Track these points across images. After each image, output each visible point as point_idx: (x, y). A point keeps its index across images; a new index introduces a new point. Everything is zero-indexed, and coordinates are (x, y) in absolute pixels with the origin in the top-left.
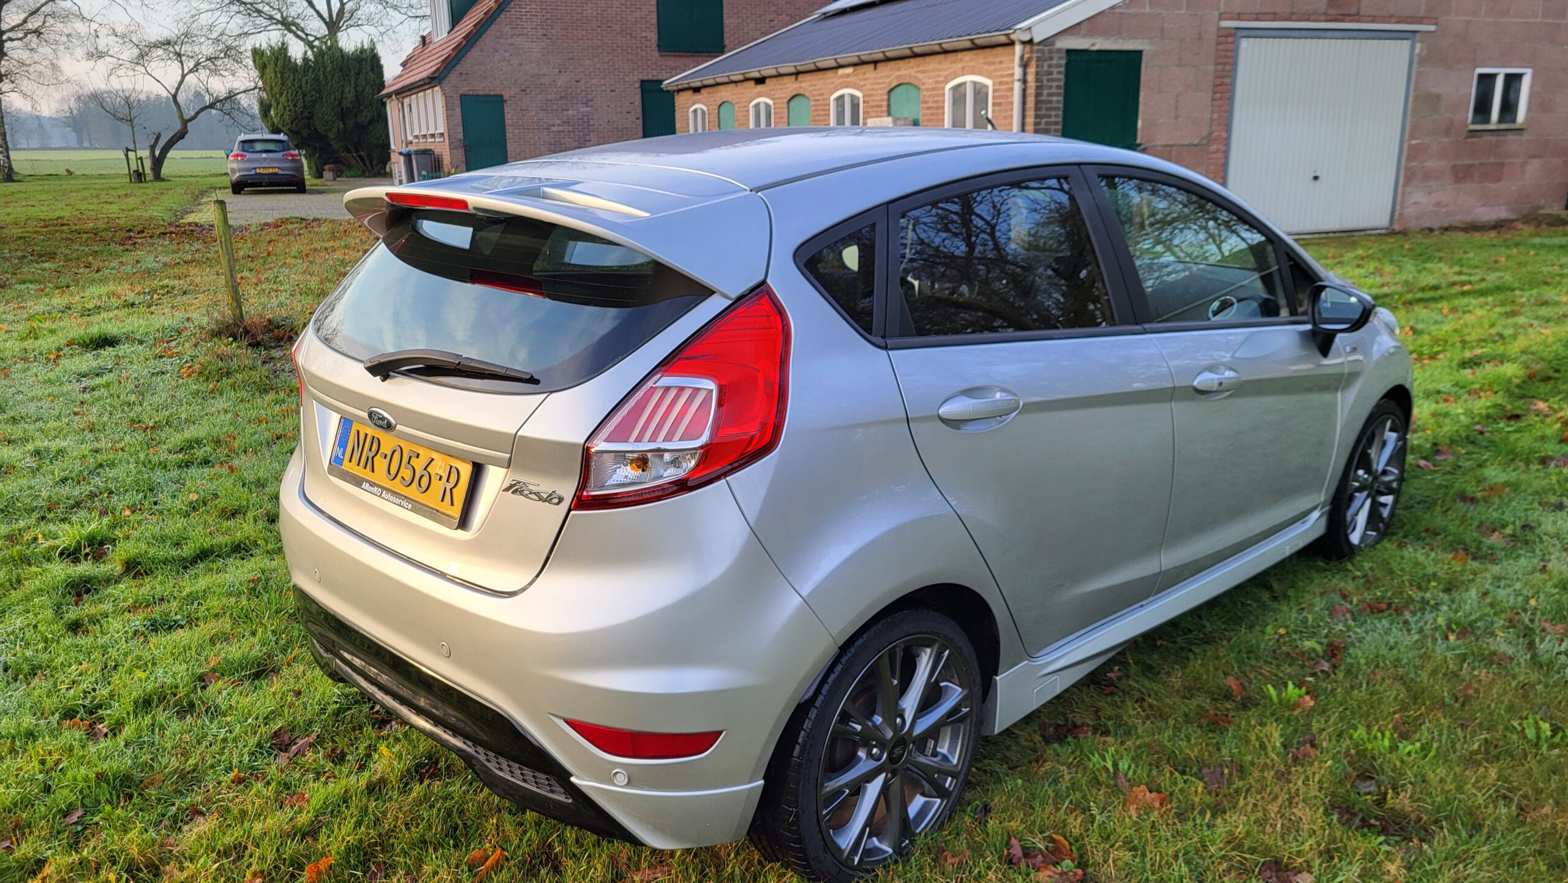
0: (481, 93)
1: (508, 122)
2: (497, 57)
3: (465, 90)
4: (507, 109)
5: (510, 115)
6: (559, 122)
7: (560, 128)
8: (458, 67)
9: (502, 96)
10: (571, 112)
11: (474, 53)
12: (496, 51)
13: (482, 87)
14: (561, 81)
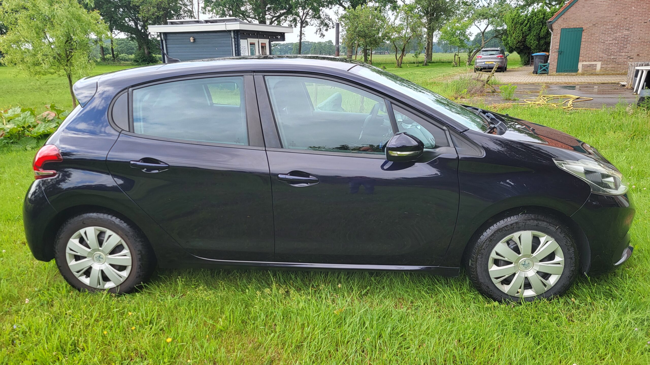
0: (572, 27)
1: (583, 40)
2: (584, 10)
3: (565, 26)
4: (584, 34)
5: (584, 36)
6: (610, 39)
7: (611, 42)
8: (563, 16)
9: (582, 28)
10: (618, 34)
11: (572, 9)
12: (584, 7)
13: (573, 24)
14: (616, 20)
